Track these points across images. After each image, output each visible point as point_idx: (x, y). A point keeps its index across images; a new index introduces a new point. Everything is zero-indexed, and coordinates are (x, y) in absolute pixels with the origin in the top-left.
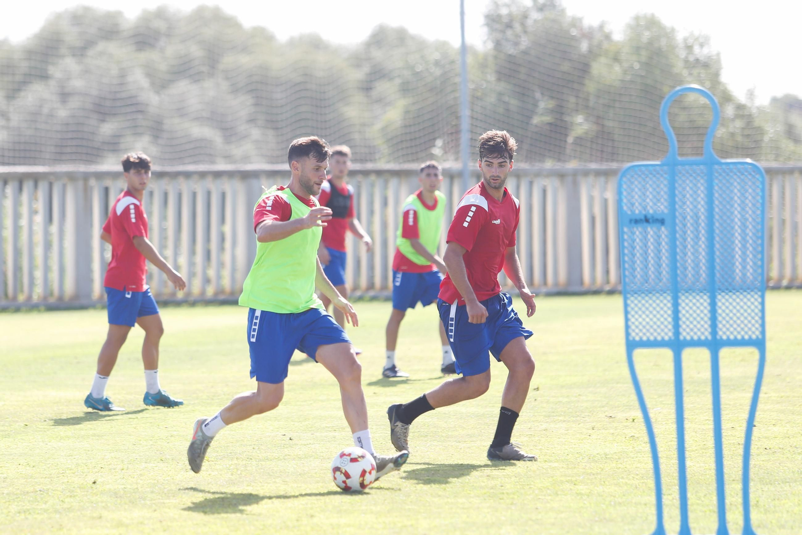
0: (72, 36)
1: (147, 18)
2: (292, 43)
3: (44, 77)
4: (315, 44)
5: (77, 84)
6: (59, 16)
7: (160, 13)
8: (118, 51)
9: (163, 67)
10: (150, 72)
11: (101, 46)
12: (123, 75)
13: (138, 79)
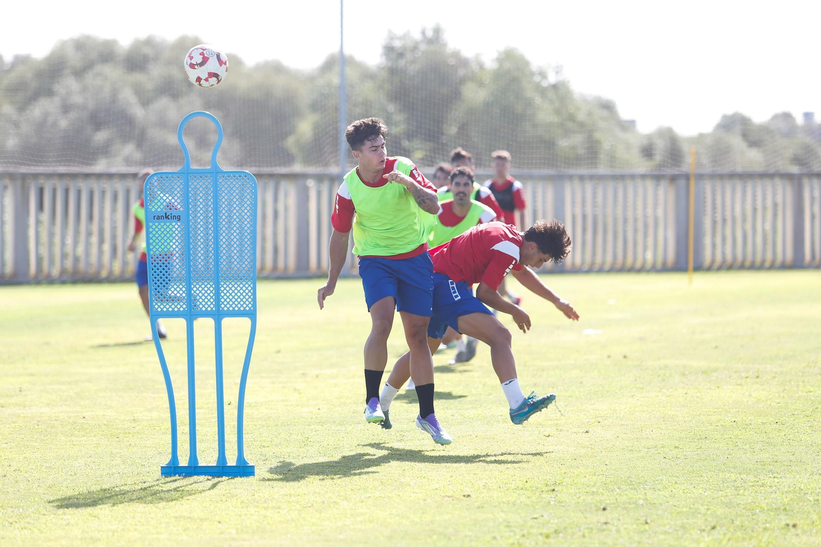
0: (75, 60)
1: (138, 45)
2: (258, 68)
3: (50, 93)
4: (278, 68)
5: (77, 99)
6: (64, 44)
7: (149, 42)
8: (112, 72)
9: (149, 86)
10: (139, 91)
11: (99, 68)
12: (115, 93)
13: (128, 97)
